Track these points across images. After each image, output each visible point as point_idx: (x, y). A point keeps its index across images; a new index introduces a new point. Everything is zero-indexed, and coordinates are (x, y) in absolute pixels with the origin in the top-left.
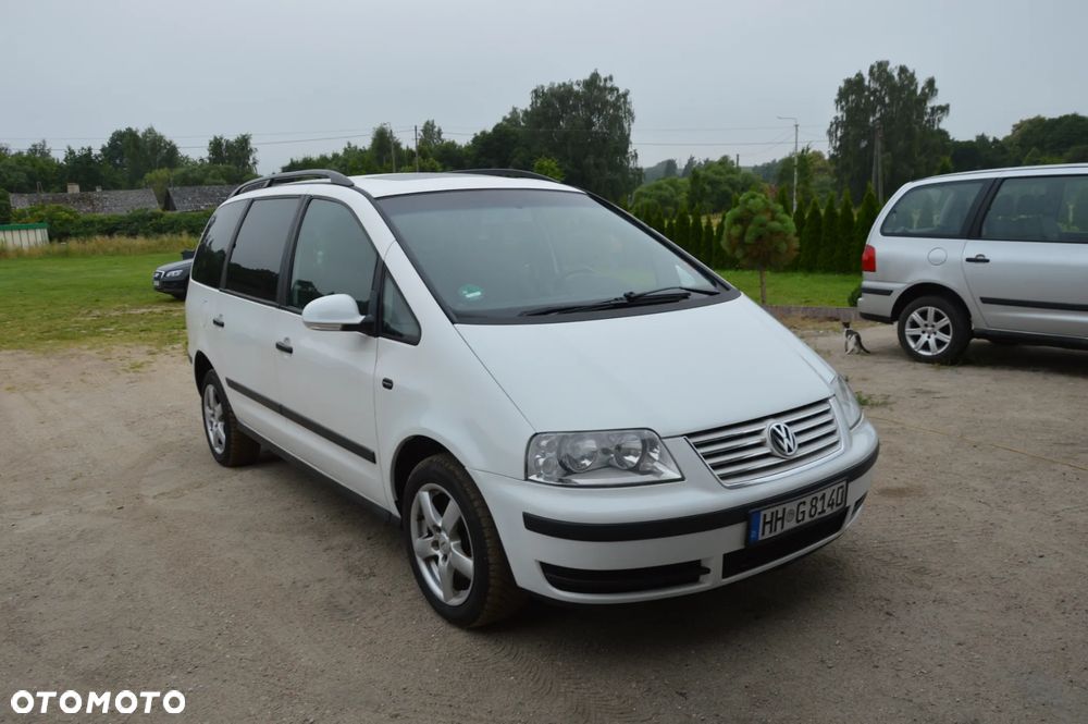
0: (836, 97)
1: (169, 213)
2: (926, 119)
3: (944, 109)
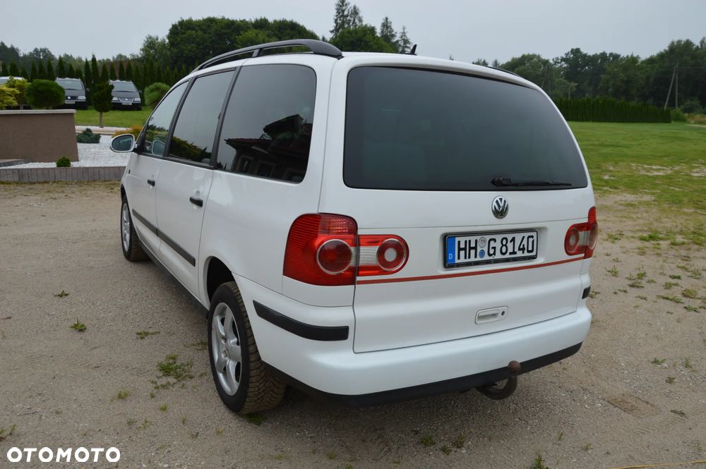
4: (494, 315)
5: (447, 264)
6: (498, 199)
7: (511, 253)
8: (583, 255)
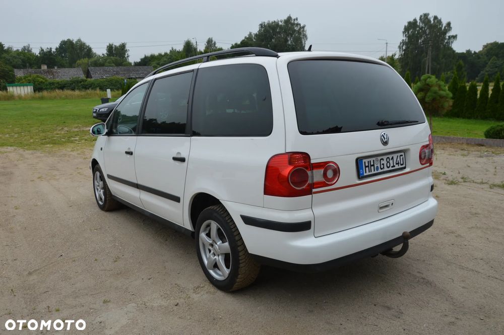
0: (403, 30)
1: (89, 79)
2: (446, 41)
3: (455, 37)
4: (387, 206)
5: (360, 176)
6: (383, 133)
7: (392, 167)
8: (428, 164)
